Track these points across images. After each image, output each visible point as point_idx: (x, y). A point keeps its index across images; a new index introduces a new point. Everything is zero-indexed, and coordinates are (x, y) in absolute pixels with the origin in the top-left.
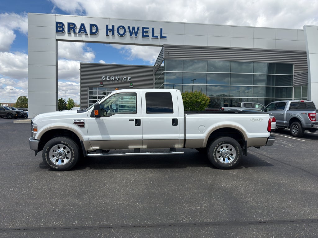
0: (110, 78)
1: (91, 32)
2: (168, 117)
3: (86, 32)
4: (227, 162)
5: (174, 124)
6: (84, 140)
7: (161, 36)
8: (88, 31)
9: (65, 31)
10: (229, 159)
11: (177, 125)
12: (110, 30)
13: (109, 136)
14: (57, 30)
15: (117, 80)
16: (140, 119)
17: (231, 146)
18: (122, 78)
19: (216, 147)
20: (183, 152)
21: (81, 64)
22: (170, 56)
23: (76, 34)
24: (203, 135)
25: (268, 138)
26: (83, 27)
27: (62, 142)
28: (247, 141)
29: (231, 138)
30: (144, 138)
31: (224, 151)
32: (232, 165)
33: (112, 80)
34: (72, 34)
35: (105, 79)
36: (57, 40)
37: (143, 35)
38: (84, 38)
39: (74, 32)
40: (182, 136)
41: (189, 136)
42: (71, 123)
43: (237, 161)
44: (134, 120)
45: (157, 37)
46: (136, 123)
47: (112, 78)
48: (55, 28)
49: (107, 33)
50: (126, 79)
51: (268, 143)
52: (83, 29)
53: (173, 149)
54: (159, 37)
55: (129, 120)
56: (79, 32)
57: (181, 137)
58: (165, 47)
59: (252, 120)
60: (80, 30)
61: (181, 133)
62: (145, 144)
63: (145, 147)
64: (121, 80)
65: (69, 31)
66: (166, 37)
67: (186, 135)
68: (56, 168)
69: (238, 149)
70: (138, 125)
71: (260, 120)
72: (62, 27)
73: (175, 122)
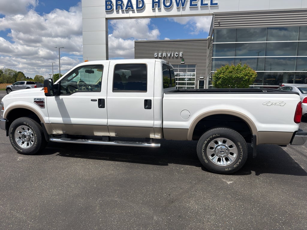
0: (162, 55)
1: (137, 7)
2: (139, 97)
3: (132, 8)
4: (223, 163)
5: (147, 106)
6: (46, 123)
7: (212, 4)
8: (135, 6)
9: (113, 8)
10: (227, 159)
11: (150, 108)
12: (156, 2)
13: (69, 119)
14: (106, 9)
15: (169, 56)
16: (104, 99)
17: (229, 142)
18: (173, 54)
19: (206, 142)
20: (159, 145)
21: (135, 42)
22: (221, 25)
23: (124, 10)
24: (187, 124)
25: (295, 133)
26: (129, 3)
27: (25, 123)
28: (255, 136)
29: (231, 130)
30: (109, 124)
31: (219, 147)
32: (230, 169)
33: (164, 56)
34: (120, 11)
35: (157, 56)
36: (107, 19)
37: (191, 5)
38: (131, 14)
39: (122, 9)
40: (157, 123)
41: (167, 124)
42: (31, 102)
43: (238, 163)
44: (96, 100)
45: (207, 4)
46: (99, 104)
47: (164, 55)
48: (104, 7)
49: (153, 7)
50: (177, 55)
51: (294, 140)
52: (129, 5)
53: (148, 140)
54: (209, 5)
55: (92, 100)
56: (126, 8)
57: (156, 125)
58: (215, 16)
59: (267, 104)
60: (127, 6)
61: (157, 120)
62: (112, 131)
63: (113, 134)
64: (173, 56)
65: (117, 9)
66: (217, 4)
67: (164, 122)
68: (21, 151)
69: (241, 147)
70: (101, 107)
71: (281, 104)
72: (110, 5)
73: (148, 104)
